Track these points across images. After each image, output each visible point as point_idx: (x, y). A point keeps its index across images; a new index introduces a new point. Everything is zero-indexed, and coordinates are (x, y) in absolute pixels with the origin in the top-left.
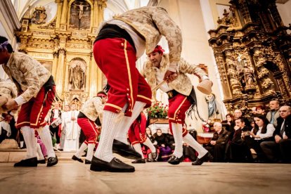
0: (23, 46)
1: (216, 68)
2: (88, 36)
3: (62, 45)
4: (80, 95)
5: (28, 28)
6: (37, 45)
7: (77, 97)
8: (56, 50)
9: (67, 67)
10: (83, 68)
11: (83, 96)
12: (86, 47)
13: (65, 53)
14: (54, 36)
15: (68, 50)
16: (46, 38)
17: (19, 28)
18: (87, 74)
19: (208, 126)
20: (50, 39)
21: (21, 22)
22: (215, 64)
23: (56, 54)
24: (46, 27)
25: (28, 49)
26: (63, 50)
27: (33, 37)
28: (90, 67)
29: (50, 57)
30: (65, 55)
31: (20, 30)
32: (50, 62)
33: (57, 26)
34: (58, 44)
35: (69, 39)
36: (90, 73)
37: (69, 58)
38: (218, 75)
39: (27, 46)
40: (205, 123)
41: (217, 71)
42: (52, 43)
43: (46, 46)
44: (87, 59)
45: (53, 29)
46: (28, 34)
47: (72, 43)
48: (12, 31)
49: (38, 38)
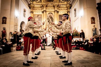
0: (32, 10)
1: (98, 18)
2: (53, 5)
3: (45, 9)
4: (52, 26)
5: (33, 3)
6: (36, 9)
7: (51, 26)
8: (43, 10)
9: (47, 16)
10: (52, 16)
11: (53, 26)
12: (53, 9)
13: (46, 11)
14: (42, 6)
15: (47, 10)
16: (39, 6)
17: (29, 4)
18: (54, 18)
19: (92, 39)
20: (40, 7)
21: (30, 1)
22: (98, 16)
23: (43, 12)
24: (39, 2)
25: (34, 11)
26: (45, 10)
27: (35, 7)
28: (55, 16)
29: (41, 13)
30: (46, 12)
31: (30, 4)
32: (41, 15)
33: (42, 1)
34: (43, 8)
35: (47, 6)
36: (55, 18)
37: (47, 13)
38: (99, 21)
39: (33, 10)
40: (91, 38)
41: (99, 19)
42: (41, 8)
43: (39, 9)
44: (53, 13)
45: (41, 2)
46: (33, 6)
47: (48, 8)
48: (28, 5)
49: (36, 7)
